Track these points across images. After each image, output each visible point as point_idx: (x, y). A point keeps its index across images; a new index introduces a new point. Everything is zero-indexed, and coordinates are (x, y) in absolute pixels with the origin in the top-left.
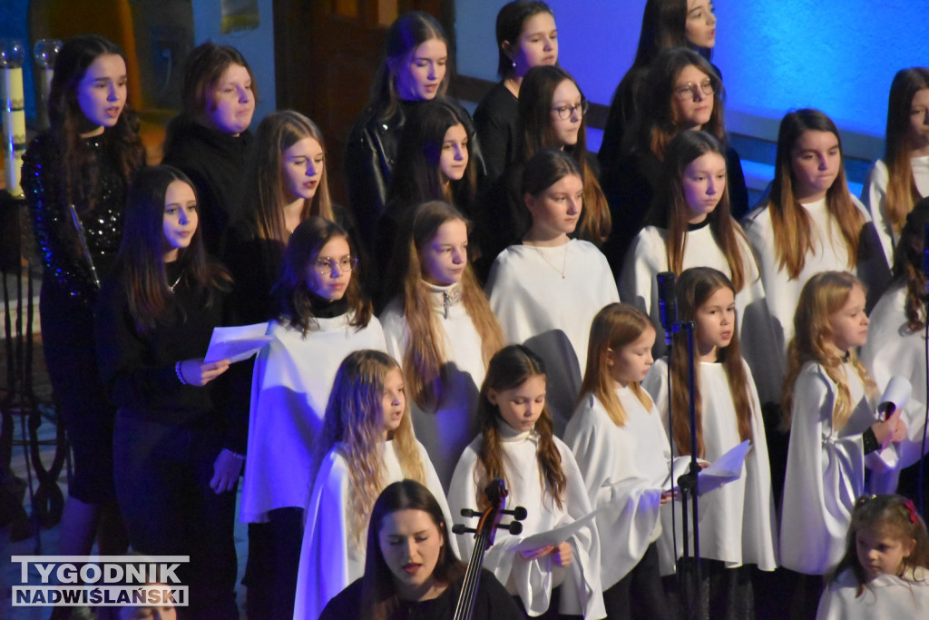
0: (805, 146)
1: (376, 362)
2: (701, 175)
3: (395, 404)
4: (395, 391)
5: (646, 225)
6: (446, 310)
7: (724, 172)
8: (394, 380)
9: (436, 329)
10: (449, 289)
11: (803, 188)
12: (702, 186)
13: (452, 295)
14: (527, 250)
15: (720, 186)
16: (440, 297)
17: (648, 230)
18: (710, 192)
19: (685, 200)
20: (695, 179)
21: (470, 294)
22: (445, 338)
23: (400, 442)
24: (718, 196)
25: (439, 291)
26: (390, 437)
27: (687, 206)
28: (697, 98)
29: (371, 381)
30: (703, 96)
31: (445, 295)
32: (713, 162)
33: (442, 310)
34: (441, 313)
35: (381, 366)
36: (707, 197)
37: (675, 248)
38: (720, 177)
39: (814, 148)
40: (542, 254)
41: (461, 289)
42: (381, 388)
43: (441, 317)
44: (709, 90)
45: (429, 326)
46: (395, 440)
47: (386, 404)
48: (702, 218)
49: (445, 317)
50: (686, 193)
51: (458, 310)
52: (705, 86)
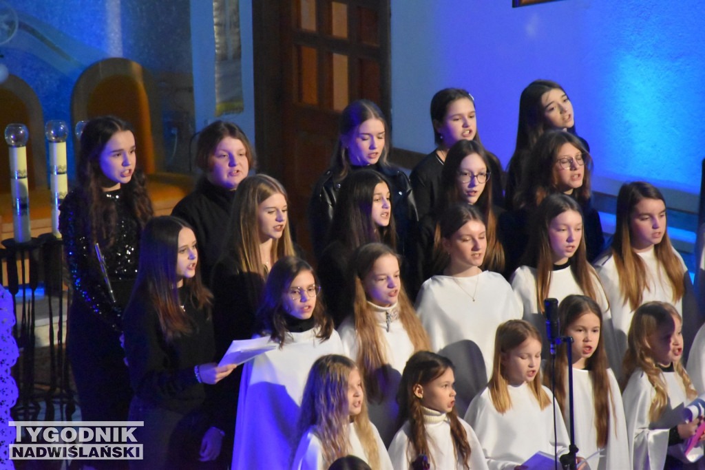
0: (642, 210)
1: (341, 364)
2: (564, 228)
3: (356, 396)
4: (356, 386)
5: (521, 265)
6: (388, 325)
7: (580, 226)
8: (355, 378)
9: (380, 340)
10: (390, 309)
11: (638, 240)
12: (563, 235)
13: (392, 314)
14: (446, 280)
15: (578, 236)
16: (383, 315)
17: (522, 268)
18: (570, 240)
19: (551, 247)
20: (559, 230)
21: (405, 312)
22: (387, 347)
23: (359, 424)
24: (576, 244)
25: (382, 311)
26: (352, 421)
27: (552, 251)
28: (573, 168)
29: (338, 379)
30: (578, 166)
31: (387, 313)
32: (572, 218)
33: (385, 325)
34: (384, 327)
35: (345, 368)
36: (567, 244)
37: (543, 283)
38: (578, 229)
39: (649, 212)
40: (457, 282)
41: (399, 309)
42: (346, 384)
43: (385, 330)
44: (581, 162)
45: (375, 338)
46: (356, 422)
47: (350, 396)
48: (564, 261)
49: (388, 330)
50: (551, 240)
51: (397, 325)
52: (579, 159)
